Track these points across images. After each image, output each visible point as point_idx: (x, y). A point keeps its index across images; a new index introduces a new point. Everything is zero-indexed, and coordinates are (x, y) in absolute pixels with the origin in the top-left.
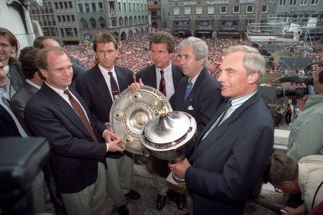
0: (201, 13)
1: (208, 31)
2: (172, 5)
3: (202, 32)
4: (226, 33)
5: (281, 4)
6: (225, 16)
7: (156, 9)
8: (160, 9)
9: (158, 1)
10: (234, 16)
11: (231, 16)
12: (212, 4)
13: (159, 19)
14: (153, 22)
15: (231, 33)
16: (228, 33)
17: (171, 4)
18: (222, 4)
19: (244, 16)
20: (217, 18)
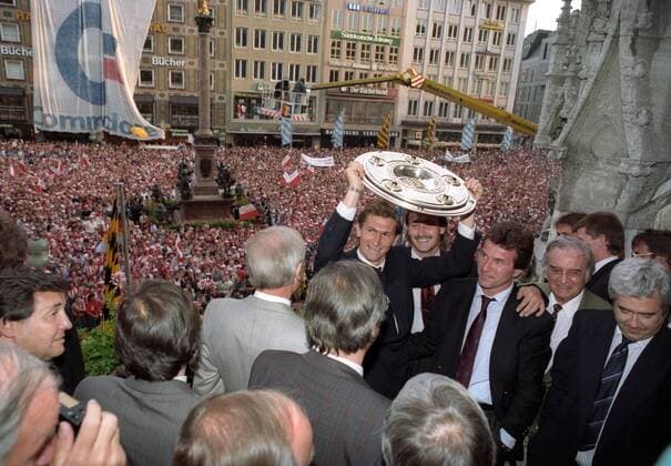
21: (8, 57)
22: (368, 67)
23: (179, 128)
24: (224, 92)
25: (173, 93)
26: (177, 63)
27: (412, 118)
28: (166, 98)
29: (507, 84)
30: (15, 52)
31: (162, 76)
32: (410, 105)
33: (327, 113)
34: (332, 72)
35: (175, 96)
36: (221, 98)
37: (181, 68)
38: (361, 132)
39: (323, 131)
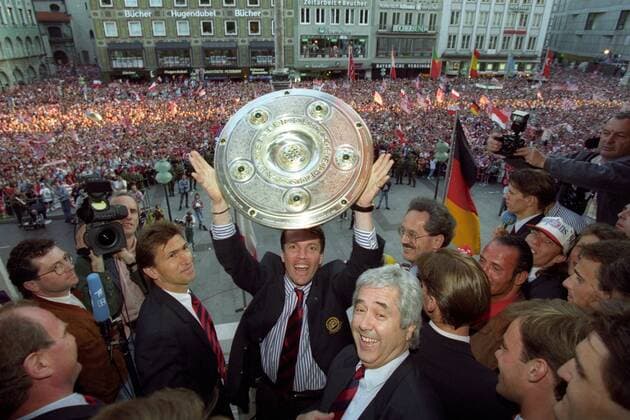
0: (164, 35)
1: (184, 69)
2: (99, 17)
3: (171, 72)
4: (217, 72)
5: (303, 21)
6: (212, 39)
7: (60, 22)
8: (67, 22)
9: (59, 4)
10: (228, 39)
11: (223, 39)
12: (184, 17)
13: (68, 44)
14: (54, 50)
15: (226, 71)
16: (222, 71)
17: (95, 14)
18: (203, 18)
19: (246, 39)
20: (197, 43)
21: (130, 19)
22: (414, 8)
23: (257, 67)
24: (293, 36)
25: (251, 39)
26: (255, 14)
27: (451, 52)
28: (247, 43)
29: (541, 15)
30: (135, 15)
31: (243, 25)
32: (450, 39)
33: (378, 49)
34: (381, 14)
35: (254, 41)
36: (290, 41)
37: (257, 18)
38: (406, 65)
39: (374, 65)
